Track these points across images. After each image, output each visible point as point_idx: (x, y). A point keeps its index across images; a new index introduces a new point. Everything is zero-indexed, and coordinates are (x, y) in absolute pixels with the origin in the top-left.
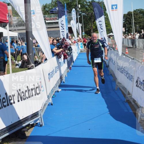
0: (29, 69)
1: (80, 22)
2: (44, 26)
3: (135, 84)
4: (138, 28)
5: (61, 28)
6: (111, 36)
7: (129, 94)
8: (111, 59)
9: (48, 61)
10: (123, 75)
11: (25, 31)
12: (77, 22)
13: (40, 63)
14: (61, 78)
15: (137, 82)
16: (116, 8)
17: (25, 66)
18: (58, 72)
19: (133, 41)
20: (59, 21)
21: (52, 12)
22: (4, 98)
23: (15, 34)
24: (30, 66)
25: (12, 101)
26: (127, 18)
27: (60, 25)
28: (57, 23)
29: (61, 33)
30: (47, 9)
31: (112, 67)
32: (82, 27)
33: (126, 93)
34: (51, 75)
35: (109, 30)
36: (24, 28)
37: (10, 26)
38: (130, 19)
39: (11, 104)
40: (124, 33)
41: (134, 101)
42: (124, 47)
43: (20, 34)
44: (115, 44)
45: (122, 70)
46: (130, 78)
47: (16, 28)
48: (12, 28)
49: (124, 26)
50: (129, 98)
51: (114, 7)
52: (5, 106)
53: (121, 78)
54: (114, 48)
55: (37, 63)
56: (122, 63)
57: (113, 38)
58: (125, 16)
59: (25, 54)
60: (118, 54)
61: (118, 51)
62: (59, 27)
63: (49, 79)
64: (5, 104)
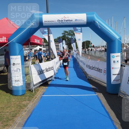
0: (50, 61)
1: (67, 45)
2: (55, 46)
3: (86, 66)
4: (87, 47)
5: (60, 47)
6: (77, 50)
7: (84, 70)
8: (77, 58)
9: (56, 58)
10: (82, 63)
11: (48, 48)
12: (66, 45)
13: (53, 59)
14: (60, 64)
15: (87, 65)
16: (80, 40)
17: (48, 60)
18: (59, 62)
19: (85, 52)
20: (59, 44)
21: (57, 42)
22: (41, 71)
23: (45, 49)
24: (50, 60)
25: (44, 72)
26: (83, 43)
27: (59, 46)
28: (59, 45)
29: (60, 49)
30: (56, 40)
31: (78, 60)
32: (68, 47)
33: (83, 69)
34: (57, 63)
35: (77, 48)
36: (48, 47)
37: (43, 46)
38: (84, 44)
39: (43, 73)
40: (82, 49)
41: (86, 72)
42: (82, 54)
43: (46, 49)
44: (79, 53)
45: (81, 61)
46: (84, 64)
47: (45, 47)
48: (44, 47)
49: (82, 46)
50: (84, 71)
51: (79, 40)
52: (41, 74)
53: (81, 64)
54: (79, 54)
55: (52, 59)
56: (81, 59)
57: (78, 50)
58: (82, 43)
59: (48, 56)
60: (80, 56)
61: (80, 55)
62: (59, 47)
63: (56, 64)
64: (41, 73)
